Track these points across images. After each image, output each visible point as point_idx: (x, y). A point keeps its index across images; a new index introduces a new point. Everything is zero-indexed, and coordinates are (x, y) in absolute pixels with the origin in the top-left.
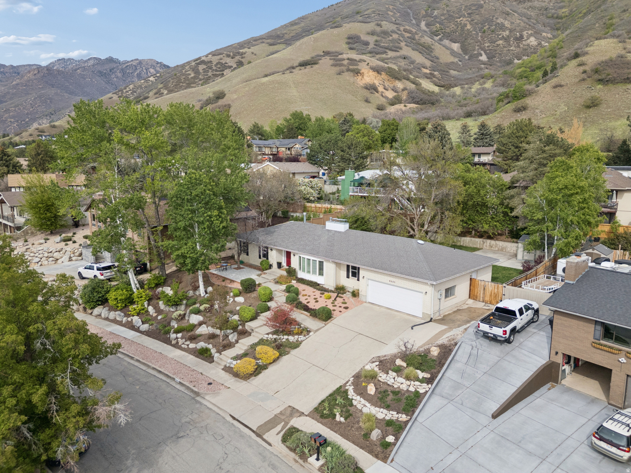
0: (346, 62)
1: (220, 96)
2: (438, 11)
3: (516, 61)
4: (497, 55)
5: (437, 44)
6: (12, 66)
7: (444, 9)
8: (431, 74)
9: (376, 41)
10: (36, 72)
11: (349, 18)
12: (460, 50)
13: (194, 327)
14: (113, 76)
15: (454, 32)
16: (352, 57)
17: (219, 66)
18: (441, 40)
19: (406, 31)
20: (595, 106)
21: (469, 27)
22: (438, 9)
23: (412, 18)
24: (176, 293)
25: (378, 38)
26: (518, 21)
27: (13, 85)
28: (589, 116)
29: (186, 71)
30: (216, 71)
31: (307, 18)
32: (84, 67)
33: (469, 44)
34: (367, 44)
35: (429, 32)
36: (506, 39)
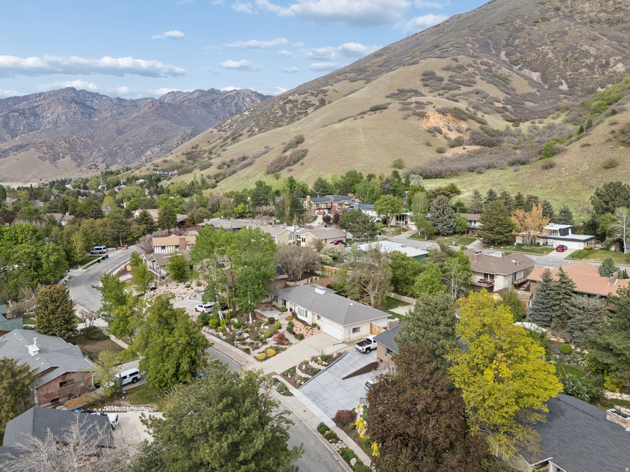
0: (413, 106)
1: (300, 140)
2: (520, 40)
3: (599, 90)
4: (579, 84)
5: (515, 74)
6: (132, 100)
7: (525, 38)
8: (503, 108)
9: (451, 77)
10: (151, 106)
11: (428, 52)
12: (540, 79)
13: (245, 339)
14: (214, 106)
15: (535, 60)
16: (420, 101)
17: (303, 105)
18: (520, 69)
19: (482, 63)
20: (612, 167)
21: (551, 55)
22: (520, 38)
23: (492, 48)
24: (239, 322)
25: (453, 74)
26: (606, 47)
27: (133, 118)
28: (605, 176)
29: (275, 110)
30: (301, 109)
31: (391, 48)
32: (190, 99)
33: (550, 73)
34: (441, 80)
35: (508, 62)
36: (590, 67)
